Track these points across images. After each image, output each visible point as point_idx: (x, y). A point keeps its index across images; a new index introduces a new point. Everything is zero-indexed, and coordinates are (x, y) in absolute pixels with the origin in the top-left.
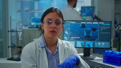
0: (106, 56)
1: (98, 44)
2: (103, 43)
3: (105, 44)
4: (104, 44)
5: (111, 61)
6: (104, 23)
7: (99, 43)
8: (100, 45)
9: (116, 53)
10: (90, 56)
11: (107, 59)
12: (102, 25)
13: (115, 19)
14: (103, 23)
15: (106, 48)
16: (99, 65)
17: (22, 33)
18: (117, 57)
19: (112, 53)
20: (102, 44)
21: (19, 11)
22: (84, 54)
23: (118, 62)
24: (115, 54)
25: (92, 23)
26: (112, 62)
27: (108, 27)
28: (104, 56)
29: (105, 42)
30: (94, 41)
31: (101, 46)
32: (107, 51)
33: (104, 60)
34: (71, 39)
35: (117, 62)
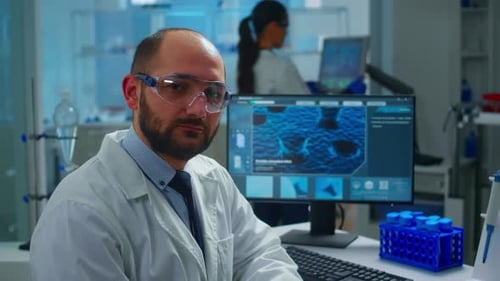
0: (390, 234)
1: (363, 185)
2: (384, 184)
3: (390, 187)
4: (386, 187)
5: (409, 252)
6: (388, 104)
7: (369, 184)
8: (372, 190)
9: (428, 223)
10: (337, 231)
11: (394, 244)
12: (379, 110)
13: (464, 82)
14: (384, 104)
15: (396, 203)
16: (345, 270)
17: (76, 143)
18: (428, 238)
19: (413, 222)
20: (381, 188)
21: (86, 52)
22: (312, 227)
23: (434, 258)
24: (423, 226)
25: (341, 103)
26: (410, 257)
27: (401, 118)
28: (384, 232)
29: (391, 179)
30: (347, 175)
31: (377, 195)
32: (394, 215)
33: (384, 250)
34: (258, 169)
35: (430, 257)
